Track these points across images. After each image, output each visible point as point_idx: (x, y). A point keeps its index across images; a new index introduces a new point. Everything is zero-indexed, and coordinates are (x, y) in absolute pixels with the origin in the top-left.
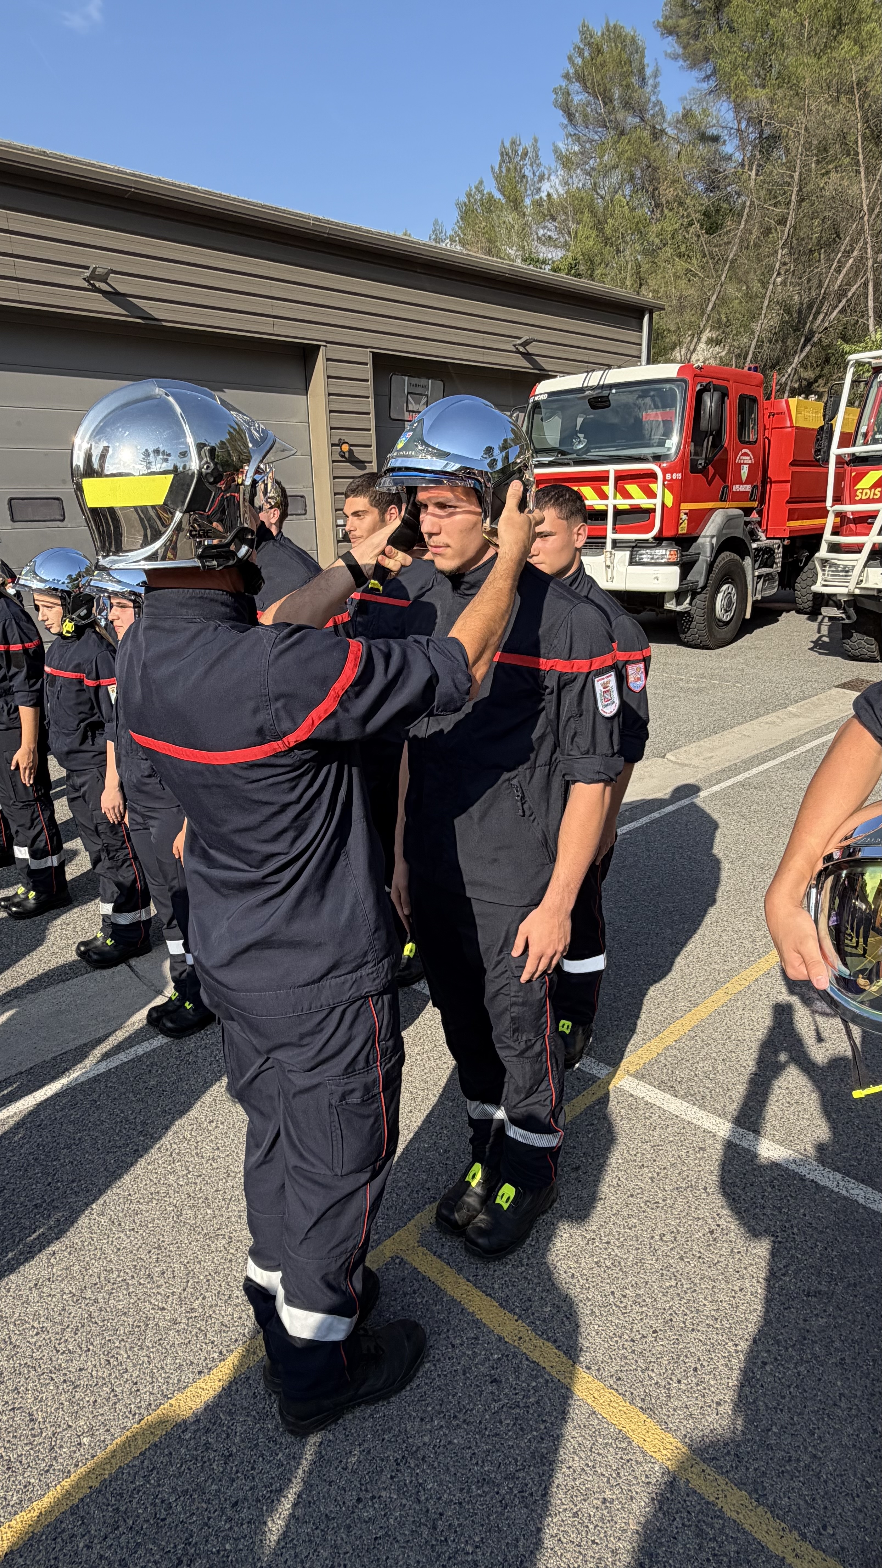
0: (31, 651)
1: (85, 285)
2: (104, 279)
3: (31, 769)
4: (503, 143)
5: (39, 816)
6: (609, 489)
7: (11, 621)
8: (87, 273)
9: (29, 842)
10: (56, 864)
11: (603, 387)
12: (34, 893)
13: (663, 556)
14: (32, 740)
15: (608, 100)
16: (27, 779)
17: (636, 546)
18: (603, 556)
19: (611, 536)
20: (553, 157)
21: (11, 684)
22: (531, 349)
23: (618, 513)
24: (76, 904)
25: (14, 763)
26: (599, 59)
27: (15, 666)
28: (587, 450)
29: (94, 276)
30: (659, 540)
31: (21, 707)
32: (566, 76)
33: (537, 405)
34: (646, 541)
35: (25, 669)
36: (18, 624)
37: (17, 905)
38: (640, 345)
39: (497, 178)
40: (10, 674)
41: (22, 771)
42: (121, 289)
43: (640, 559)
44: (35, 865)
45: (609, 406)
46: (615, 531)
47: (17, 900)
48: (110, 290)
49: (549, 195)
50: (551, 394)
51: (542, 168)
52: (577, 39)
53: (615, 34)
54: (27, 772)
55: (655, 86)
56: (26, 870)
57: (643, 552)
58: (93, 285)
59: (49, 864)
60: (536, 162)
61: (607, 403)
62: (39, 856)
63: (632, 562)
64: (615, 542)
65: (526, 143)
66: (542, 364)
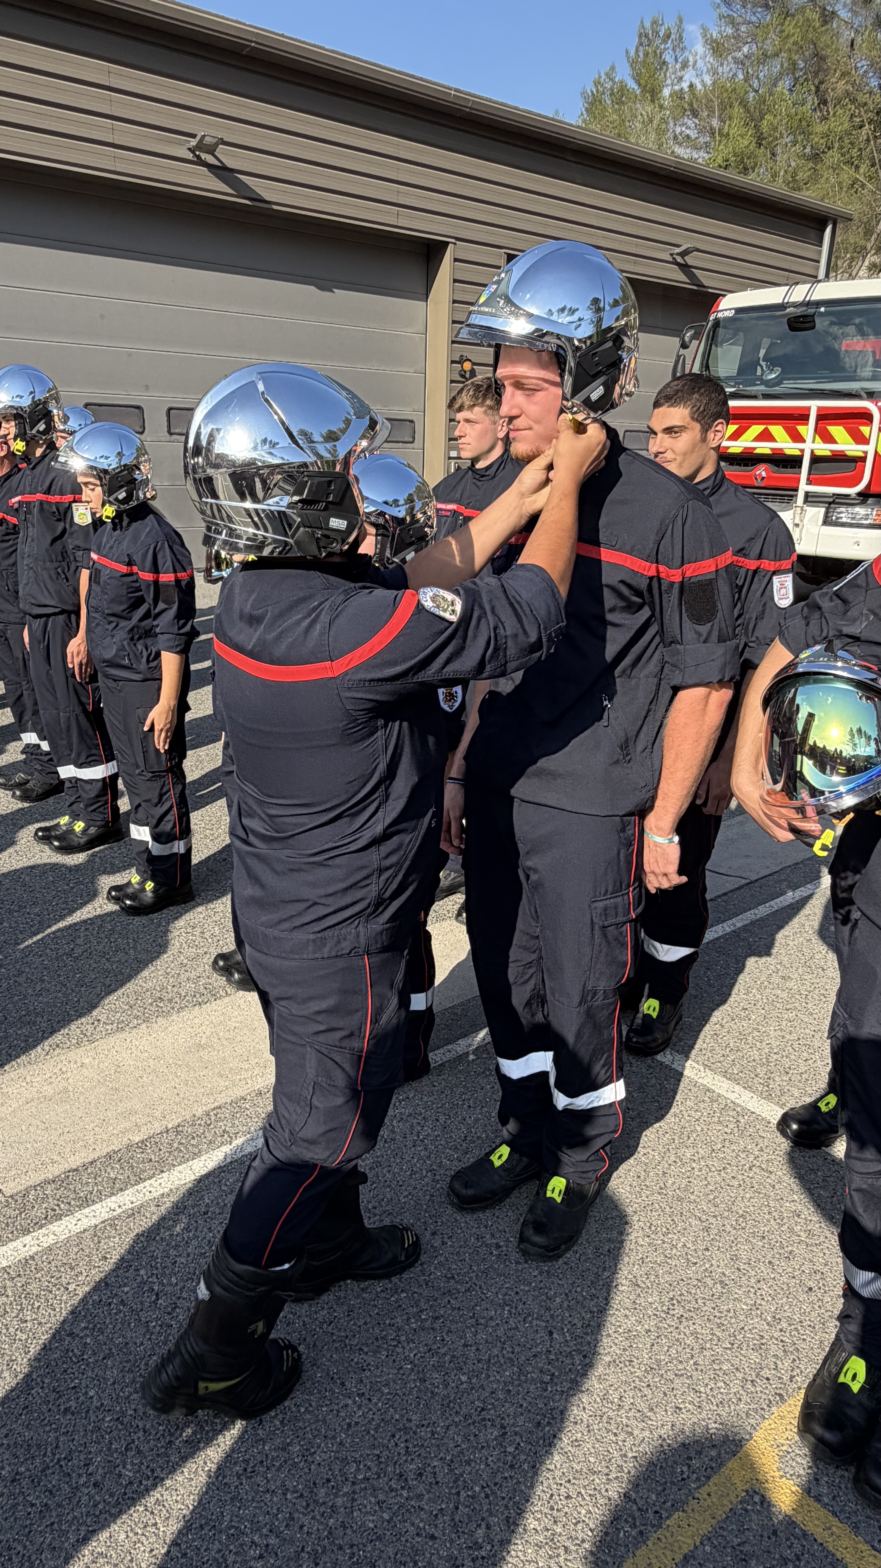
0: (183, 583)
1: (190, 156)
2: (211, 151)
3: (167, 731)
4: (642, 22)
5: (169, 790)
6: (807, 430)
7: (163, 544)
8: (193, 142)
9: (155, 821)
10: (182, 851)
11: (808, 304)
12: (153, 884)
13: (866, 517)
14: (174, 695)
16: (161, 743)
17: (833, 502)
18: (792, 511)
19: (804, 487)
20: (701, 41)
21: (155, 623)
22: (690, 260)
23: (816, 460)
24: (199, 901)
25: (148, 723)
27: (164, 602)
28: (778, 382)
29: (201, 146)
30: (864, 496)
31: (163, 653)
33: (717, 323)
34: (847, 496)
35: (175, 607)
36: (170, 547)
37: (133, 897)
38: (818, 262)
39: (633, 64)
40: (157, 611)
41: (156, 733)
42: (230, 163)
43: (838, 518)
44: (156, 849)
45: (814, 327)
46: (810, 482)
47: (130, 890)
48: (217, 163)
49: (691, 86)
50: (739, 311)
51: (686, 53)
54: (163, 735)
56: (145, 856)
57: (843, 509)
58: (198, 157)
59: (175, 850)
60: (680, 46)
61: (811, 324)
62: (163, 839)
63: (827, 522)
64: (807, 495)
65: (670, 23)
66: (701, 279)
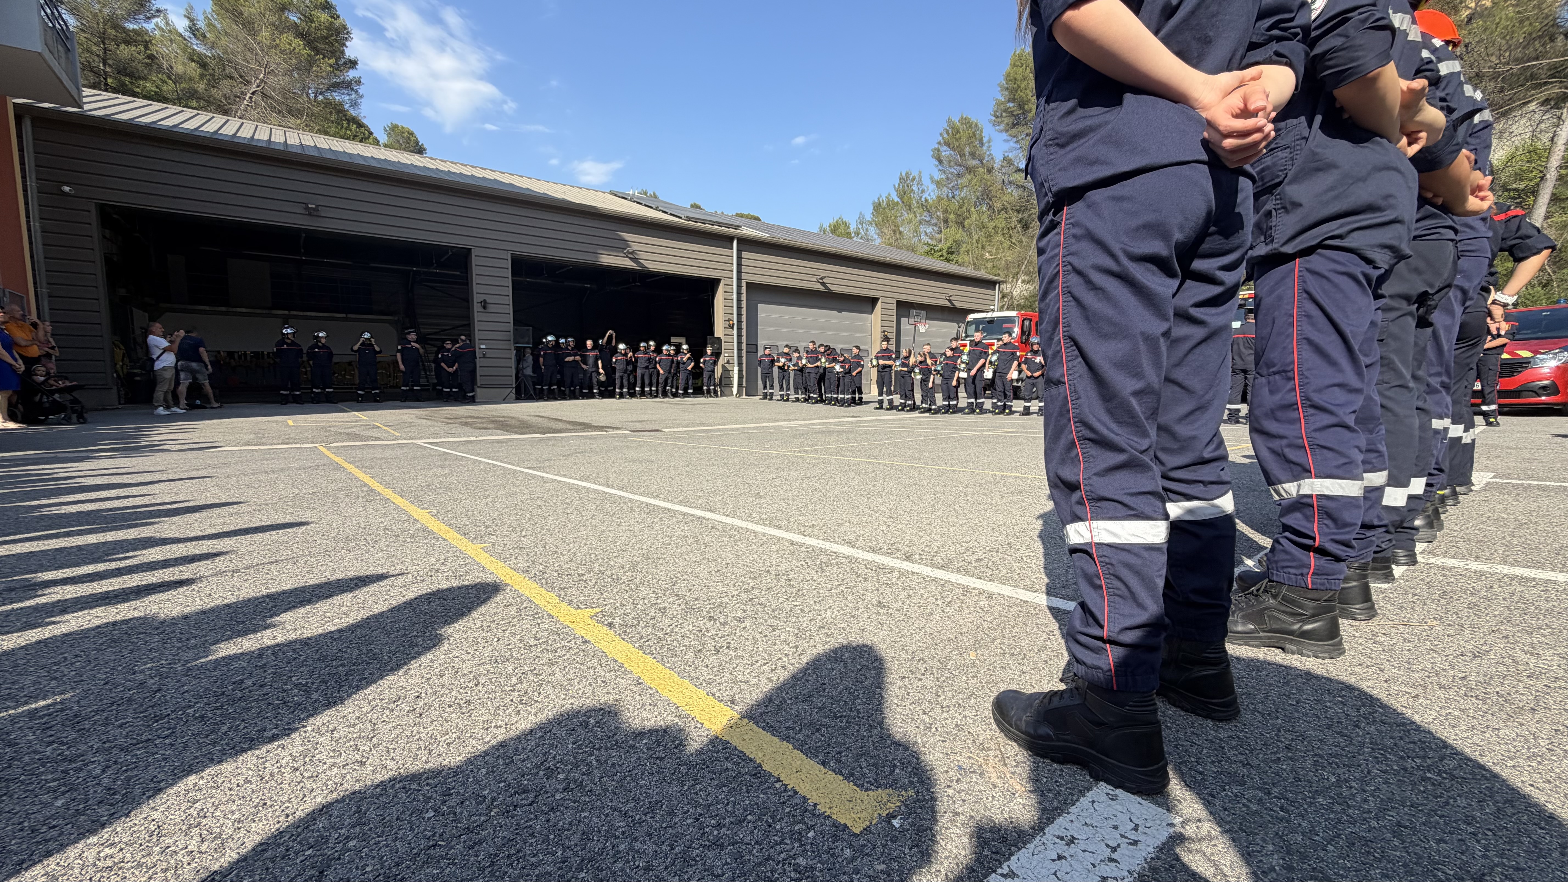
1: (817, 281)
2: (823, 279)
4: (901, 173)
8: (815, 277)
11: (993, 318)
15: (962, 155)
20: (930, 181)
22: (952, 298)
26: (958, 136)
32: (939, 143)
33: (969, 322)
38: (995, 295)
39: (897, 191)
42: (826, 282)
48: (823, 282)
49: (926, 199)
50: (973, 319)
51: (923, 186)
52: (945, 126)
53: (966, 122)
55: (989, 147)
58: (820, 281)
60: (920, 183)
61: (994, 322)
66: (955, 304)
